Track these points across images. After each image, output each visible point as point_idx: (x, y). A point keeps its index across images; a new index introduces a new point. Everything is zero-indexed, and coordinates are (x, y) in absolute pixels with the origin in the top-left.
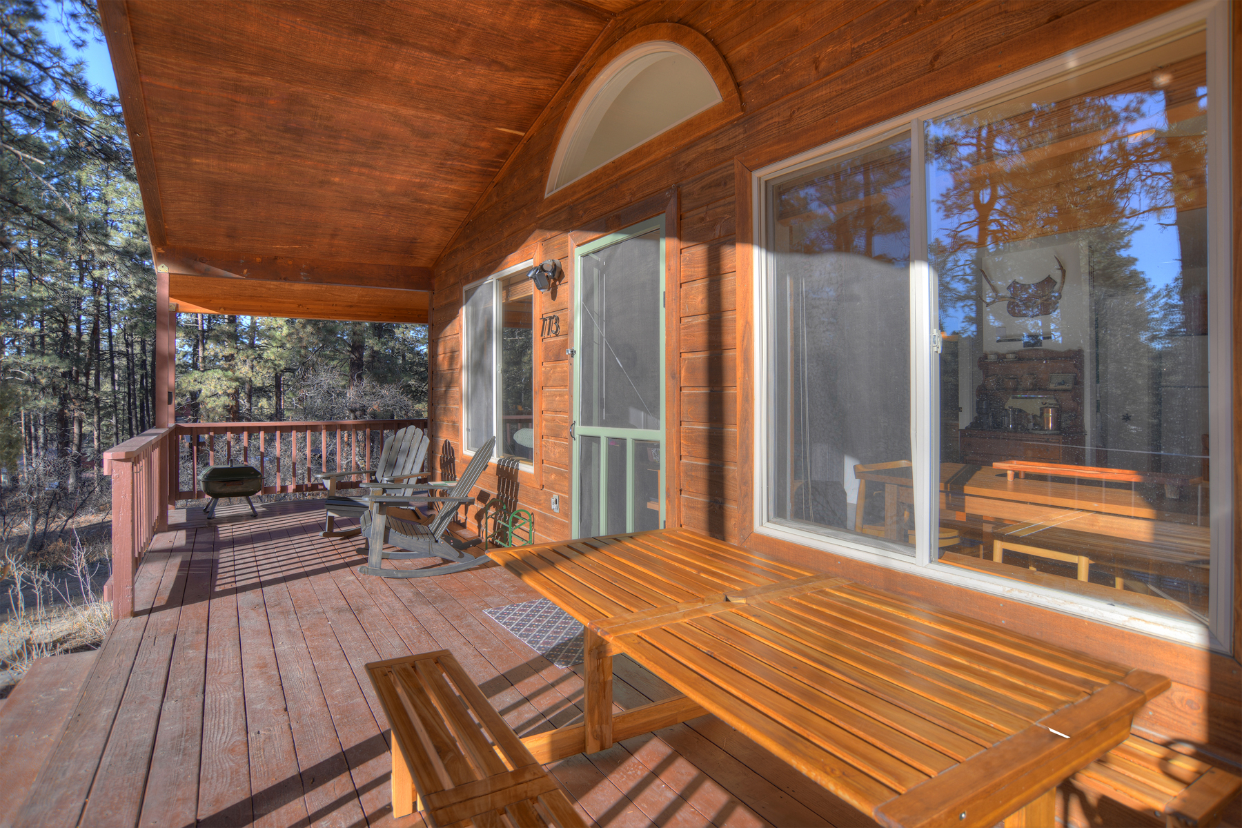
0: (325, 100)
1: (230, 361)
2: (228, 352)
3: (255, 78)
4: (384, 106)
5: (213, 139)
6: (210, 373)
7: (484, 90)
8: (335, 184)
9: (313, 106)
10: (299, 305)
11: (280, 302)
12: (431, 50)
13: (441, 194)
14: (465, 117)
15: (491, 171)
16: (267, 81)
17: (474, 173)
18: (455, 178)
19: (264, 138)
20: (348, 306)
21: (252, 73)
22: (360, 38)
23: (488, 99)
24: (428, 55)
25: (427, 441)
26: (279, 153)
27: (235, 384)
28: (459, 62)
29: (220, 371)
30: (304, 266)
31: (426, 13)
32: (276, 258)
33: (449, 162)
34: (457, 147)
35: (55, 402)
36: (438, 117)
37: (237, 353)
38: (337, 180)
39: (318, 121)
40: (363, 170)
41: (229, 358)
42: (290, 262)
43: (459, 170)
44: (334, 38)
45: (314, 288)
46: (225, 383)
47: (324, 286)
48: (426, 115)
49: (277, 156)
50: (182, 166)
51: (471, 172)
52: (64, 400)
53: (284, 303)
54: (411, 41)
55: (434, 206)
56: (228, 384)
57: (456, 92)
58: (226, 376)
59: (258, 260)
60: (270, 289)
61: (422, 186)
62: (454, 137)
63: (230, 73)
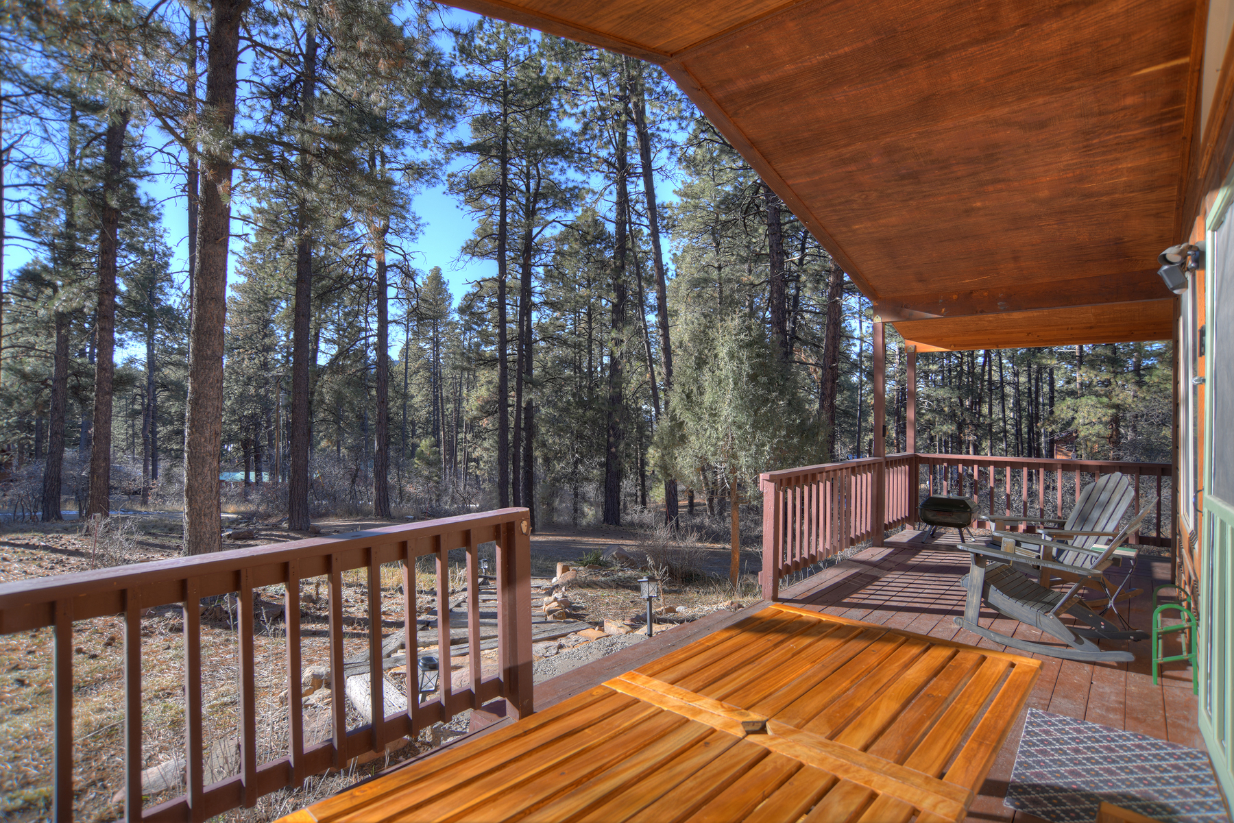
0: (914, 139)
1: (1107, 386)
2: (1105, 376)
3: (850, 148)
4: (971, 119)
5: (855, 206)
6: (1084, 400)
7: (1076, 43)
8: (979, 209)
9: (908, 149)
10: (1029, 334)
11: (1007, 333)
12: (976, 42)
13: (1113, 179)
14: (1076, 84)
15: (1171, 127)
16: (859, 146)
17: (1143, 138)
18: (1119, 155)
19: (889, 191)
20: (1087, 328)
21: (845, 146)
22: (901, 72)
23: (1090, 50)
24: (976, 49)
25: (1132, 493)
26: (911, 199)
27: (1111, 411)
28: (1016, 34)
29: (1093, 398)
30: (1000, 295)
31: (941, 13)
32: (971, 292)
33: (1095, 141)
34: (1093, 120)
35: (954, 427)
36: (1040, 100)
37: (1115, 377)
38: (979, 204)
39: (922, 160)
40: (999, 186)
41: (1107, 383)
42: (986, 294)
43: (1118, 144)
44: (881, 86)
45: (1035, 314)
46: (1101, 412)
47: (1046, 312)
48: (1024, 105)
49: (910, 202)
50: (850, 234)
51: (1137, 140)
52: (960, 427)
53: (1012, 333)
54: (948, 47)
55: (1117, 196)
56: (1104, 410)
57: (1041, 65)
58: (1101, 403)
59: (955, 297)
60: (990, 321)
61: (1081, 179)
62: (1079, 111)
63: (832, 153)
